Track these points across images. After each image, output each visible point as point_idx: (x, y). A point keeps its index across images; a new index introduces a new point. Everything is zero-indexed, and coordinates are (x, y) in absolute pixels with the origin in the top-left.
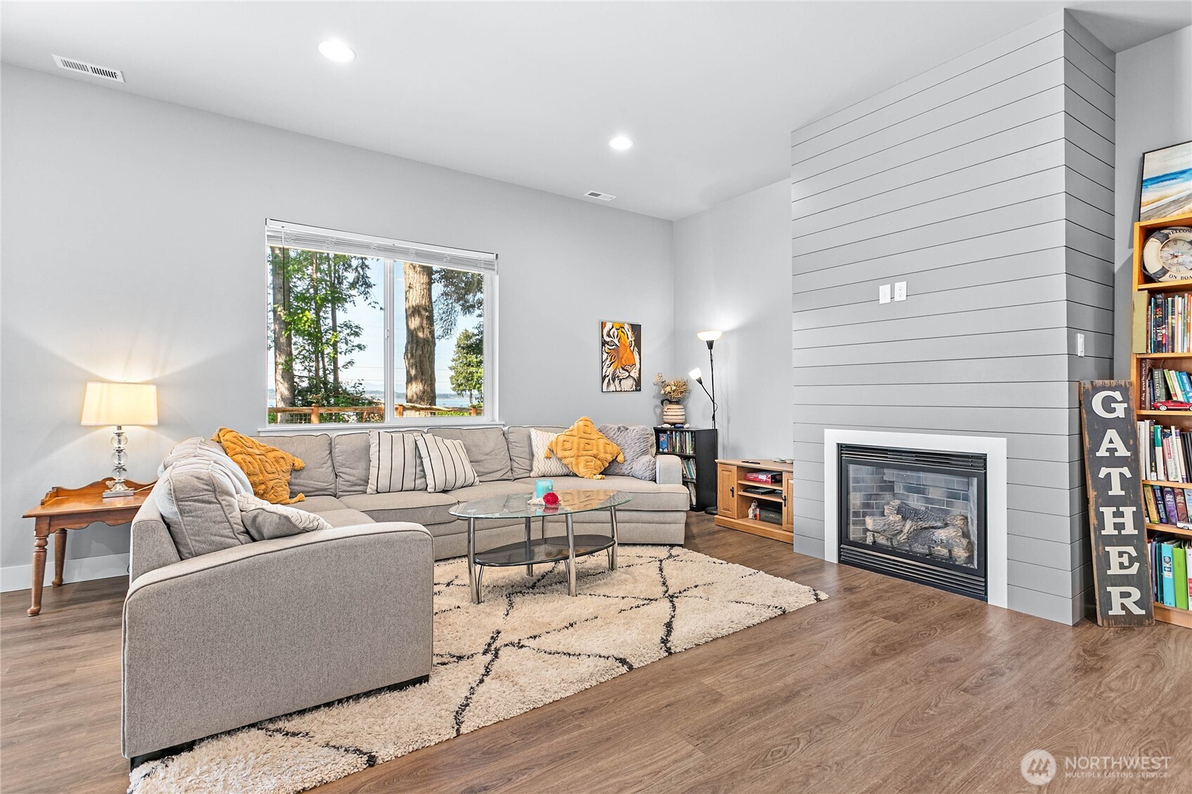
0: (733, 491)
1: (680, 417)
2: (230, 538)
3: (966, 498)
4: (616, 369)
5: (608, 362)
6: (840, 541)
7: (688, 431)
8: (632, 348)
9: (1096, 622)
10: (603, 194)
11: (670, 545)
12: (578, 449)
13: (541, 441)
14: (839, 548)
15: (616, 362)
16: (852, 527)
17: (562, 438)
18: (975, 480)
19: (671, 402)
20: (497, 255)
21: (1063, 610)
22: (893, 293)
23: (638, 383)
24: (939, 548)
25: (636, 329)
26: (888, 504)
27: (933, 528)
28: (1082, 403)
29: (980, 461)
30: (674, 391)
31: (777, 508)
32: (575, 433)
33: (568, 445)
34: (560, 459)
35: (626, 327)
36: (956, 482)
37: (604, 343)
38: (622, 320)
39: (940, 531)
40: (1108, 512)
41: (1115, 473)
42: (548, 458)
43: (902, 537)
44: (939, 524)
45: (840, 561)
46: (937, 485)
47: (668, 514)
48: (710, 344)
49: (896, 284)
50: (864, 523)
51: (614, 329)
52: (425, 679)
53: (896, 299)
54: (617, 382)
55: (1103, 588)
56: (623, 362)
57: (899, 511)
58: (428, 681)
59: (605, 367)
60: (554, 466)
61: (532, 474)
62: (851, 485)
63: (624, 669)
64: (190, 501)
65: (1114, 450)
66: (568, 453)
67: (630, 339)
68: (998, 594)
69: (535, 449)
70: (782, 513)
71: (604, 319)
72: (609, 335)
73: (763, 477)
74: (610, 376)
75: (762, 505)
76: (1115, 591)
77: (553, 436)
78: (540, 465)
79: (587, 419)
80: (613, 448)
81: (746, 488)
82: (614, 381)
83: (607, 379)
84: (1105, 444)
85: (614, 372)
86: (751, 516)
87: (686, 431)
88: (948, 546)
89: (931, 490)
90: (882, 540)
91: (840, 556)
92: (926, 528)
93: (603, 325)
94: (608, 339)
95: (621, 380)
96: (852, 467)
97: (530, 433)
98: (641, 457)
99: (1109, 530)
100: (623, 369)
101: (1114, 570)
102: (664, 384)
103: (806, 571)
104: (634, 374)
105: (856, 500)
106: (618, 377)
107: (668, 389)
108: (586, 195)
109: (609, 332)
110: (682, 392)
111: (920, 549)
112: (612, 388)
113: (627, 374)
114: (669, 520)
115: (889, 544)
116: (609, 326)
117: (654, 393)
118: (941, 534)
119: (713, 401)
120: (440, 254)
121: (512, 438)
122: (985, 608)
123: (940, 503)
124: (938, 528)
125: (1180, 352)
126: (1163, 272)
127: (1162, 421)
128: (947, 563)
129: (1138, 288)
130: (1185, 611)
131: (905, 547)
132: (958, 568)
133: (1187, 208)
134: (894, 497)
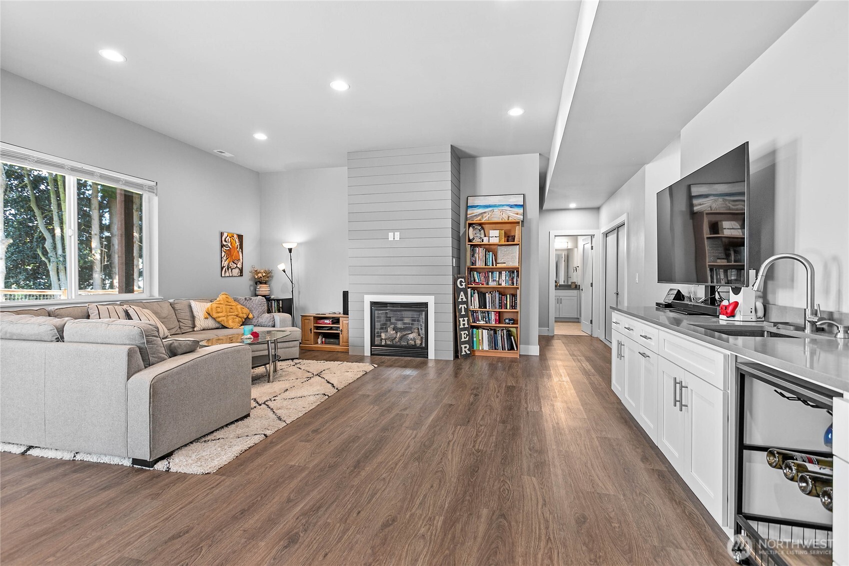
0: (311, 330)
1: (268, 292)
2: (163, 354)
3: (418, 321)
4: (229, 263)
5: (225, 258)
6: (372, 346)
7: (274, 300)
8: (238, 249)
9: (458, 358)
10: (226, 153)
11: (291, 359)
12: (226, 312)
13: (200, 309)
14: (371, 348)
15: (229, 258)
16: (376, 338)
17: (215, 306)
18: (424, 313)
19: (261, 283)
20: (156, 183)
21: (450, 356)
22: (394, 236)
23: (241, 271)
24: (412, 341)
25: (240, 237)
26: (389, 327)
27: (407, 334)
28: (455, 283)
29: (425, 305)
30: (263, 277)
31: (336, 336)
32: (222, 302)
33: (219, 310)
34: (214, 319)
35: (235, 236)
36: (415, 315)
37: (222, 246)
38: (232, 231)
40: (461, 319)
41: (463, 306)
42: (206, 318)
43: (397, 339)
44: (410, 332)
45: (371, 354)
46: (408, 316)
47: (291, 343)
48: (290, 250)
49: (396, 233)
50: (380, 336)
51: (228, 237)
52: (248, 415)
53: (395, 239)
54: (230, 270)
55: (460, 346)
56: (233, 258)
57: (394, 329)
58: (249, 416)
59: (223, 261)
60: (210, 323)
61: (195, 329)
62: (376, 320)
63: (327, 397)
64: (151, 336)
65: (462, 299)
66: (220, 315)
67: (237, 244)
68: (431, 355)
69: (195, 313)
70: (339, 339)
71: (222, 231)
72: (225, 241)
73: (327, 321)
74: (226, 267)
75: (326, 336)
76: (463, 346)
77: (209, 305)
78: (201, 322)
79: (226, 293)
80: (246, 310)
81: (317, 328)
82: (228, 270)
83: (224, 268)
84: (460, 297)
85: (229, 264)
86: (319, 342)
87: (272, 300)
88: (414, 340)
89: (406, 319)
90: (388, 343)
91: (371, 352)
92: (405, 335)
93: (222, 234)
94: (225, 243)
95: (232, 269)
96: (376, 312)
97: (190, 303)
98: (263, 315)
99: (462, 326)
100: (233, 262)
101: (463, 340)
102: (257, 272)
103: (360, 359)
104: (239, 266)
105: (378, 325)
106: (231, 267)
107: (260, 275)
108: (215, 151)
109: (225, 239)
110: (268, 277)
111: (403, 343)
112: (227, 274)
113: (235, 265)
114: (291, 346)
115: (392, 343)
116: (225, 235)
117: (249, 278)
118: (411, 336)
119: (292, 282)
120: (117, 178)
121: (177, 307)
122: (428, 360)
123: (409, 324)
124: (409, 334)
125: (477, 266)
126: (474, 239)
127: (473, 289)
128: (414, 346)
129: (467, 243)
130: (479, 350)
131: (399, 344)
132: (418, 348)
133: (479, 218)
134: (392, 324)
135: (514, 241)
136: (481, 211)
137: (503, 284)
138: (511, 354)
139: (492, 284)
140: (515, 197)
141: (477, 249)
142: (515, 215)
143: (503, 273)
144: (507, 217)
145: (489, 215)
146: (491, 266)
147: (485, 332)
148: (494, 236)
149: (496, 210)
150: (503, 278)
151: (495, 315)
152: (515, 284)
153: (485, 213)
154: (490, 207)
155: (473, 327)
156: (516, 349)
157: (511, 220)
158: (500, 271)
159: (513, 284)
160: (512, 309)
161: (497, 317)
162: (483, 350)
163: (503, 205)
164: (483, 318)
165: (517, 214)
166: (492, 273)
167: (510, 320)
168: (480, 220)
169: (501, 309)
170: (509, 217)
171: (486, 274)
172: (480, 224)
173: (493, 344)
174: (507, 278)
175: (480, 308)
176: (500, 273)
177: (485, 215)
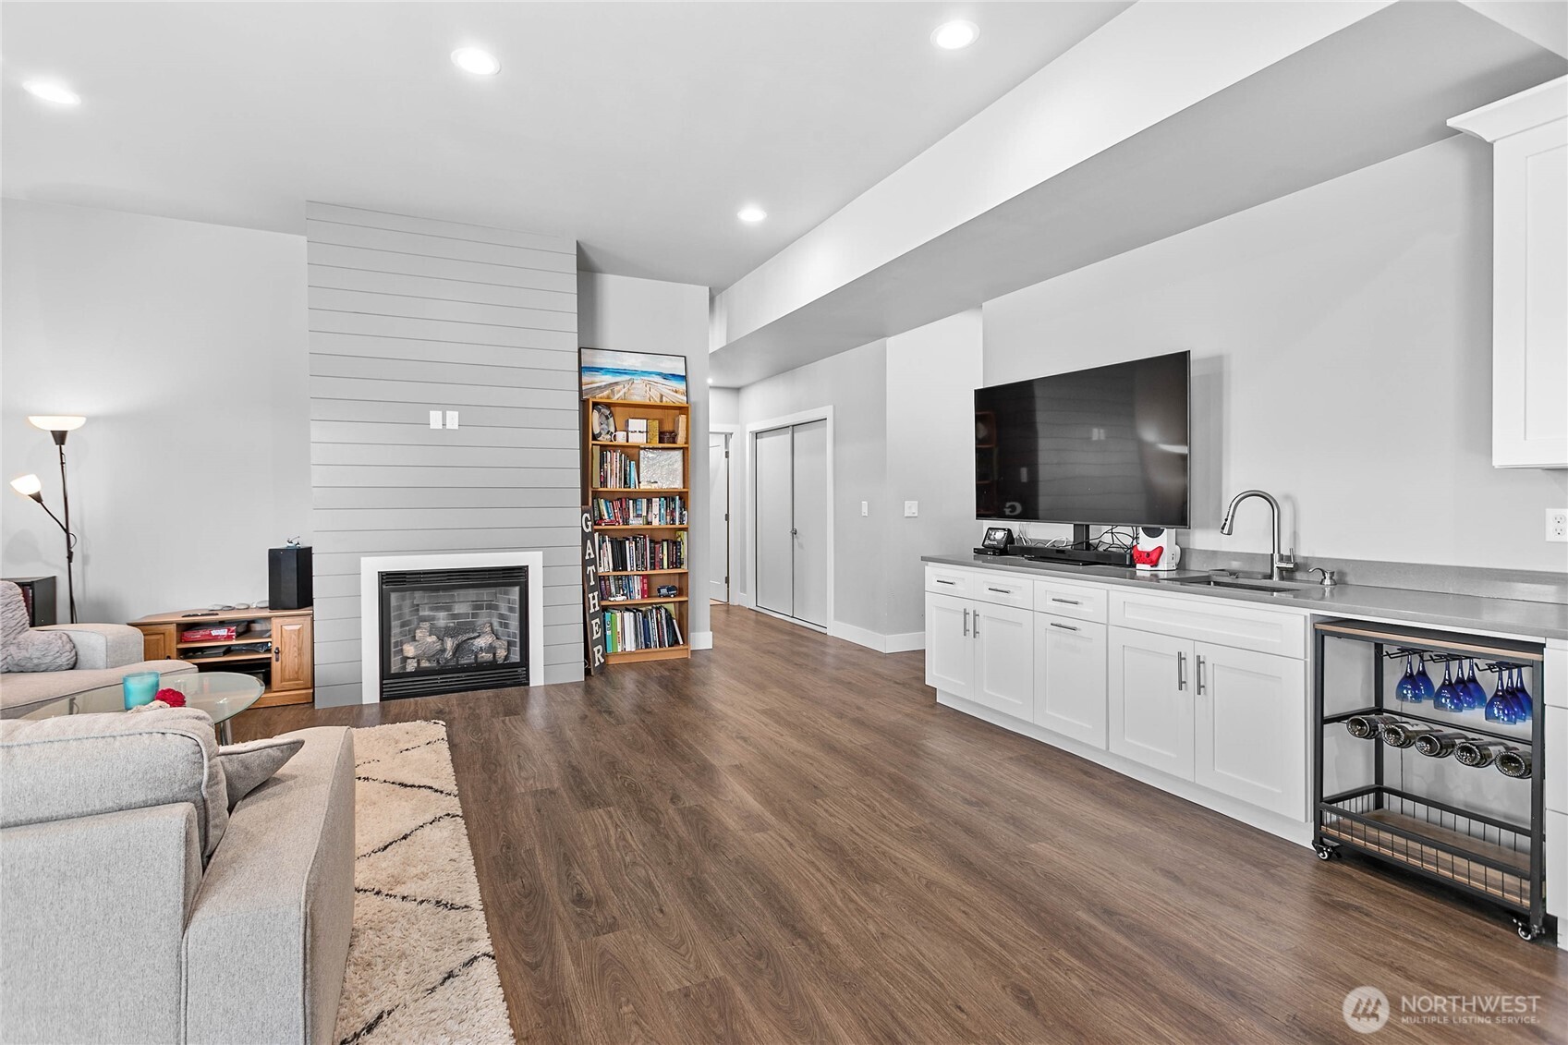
3: (497, 607)
6: (382, 678)
9: (590, 674)
14: (381, 685)
16: (393, 659)
18: (517, 589)
21: (579, 673)
22: (444, 420)
24: (484, 654)
27: (470, 639)
29: (521, 571)
39: (478, 640)
40: (591, 596)
41: (591, 568)
43: (448, 654)
44: (473, 635)
45: (383, 699)
46: (466, 599)
48: (60, 437)
49: (448, 412)
53: (448, 427)
55: (592, 650)
62: (393, 614)
65: (589, 554)
68: (537, 678)
73: (223, 632)
76: (595, 650)
84: (587, 551)
88: (491, 649)
89: (455, 606)
90: (425, 664)
91: (382, 693)
92: (465, 642)
96: (391, 596)
99: (592, 610)
101: (595, 637)
105: (396, 627)
111: (464, 661)
115: (435, 664)
118: (482, 642)
122: (527, 692)
123: (467, 615)
124: (474, 638)
125: (610, 488)
126: (600, 434)
127: (602, 533)
128: (493, 665)
129: (591, 442)
130: (616, 654)
131: (452, 663)
132: (503, 666)
133: (606, 393)
134: (423, 619)
135: (674, 442)
136: (608, 379)
137: (656, 523)
138: (674, 652)
139: (635, 523)
140: (671, 360)
141: (609, 453)
142: (671, 393)
143: (655, 501)
144: (659, 396)
145: (625, 390)
146: (632, 489)
147: (629, 616)
148: (637, 432)
149: (638, 380)
150: (655, 509)
151: (642, 581)
152: (677, 522)
153: (616, 383)
154: (625, 373)
155: (605, 609)
156: (681, 643)
157: (666, 401)
158: (649, 496)
159: (674, 523)
160: (673, 568)
161: (646, 585)
162: (624, 653)
163: (651, 373)
164: (619, 588)
165: (676, 392)
166: (635, 501)
167: (669, 590)
168: (608, 398)
169: (654, 569)
170: (662, 396)
171: (624, 504)
172: (608, 406)
173: (644, 638)
174: (662, 511)
175: (614, 570)
176: (649, 502)
177: (617, 388)
